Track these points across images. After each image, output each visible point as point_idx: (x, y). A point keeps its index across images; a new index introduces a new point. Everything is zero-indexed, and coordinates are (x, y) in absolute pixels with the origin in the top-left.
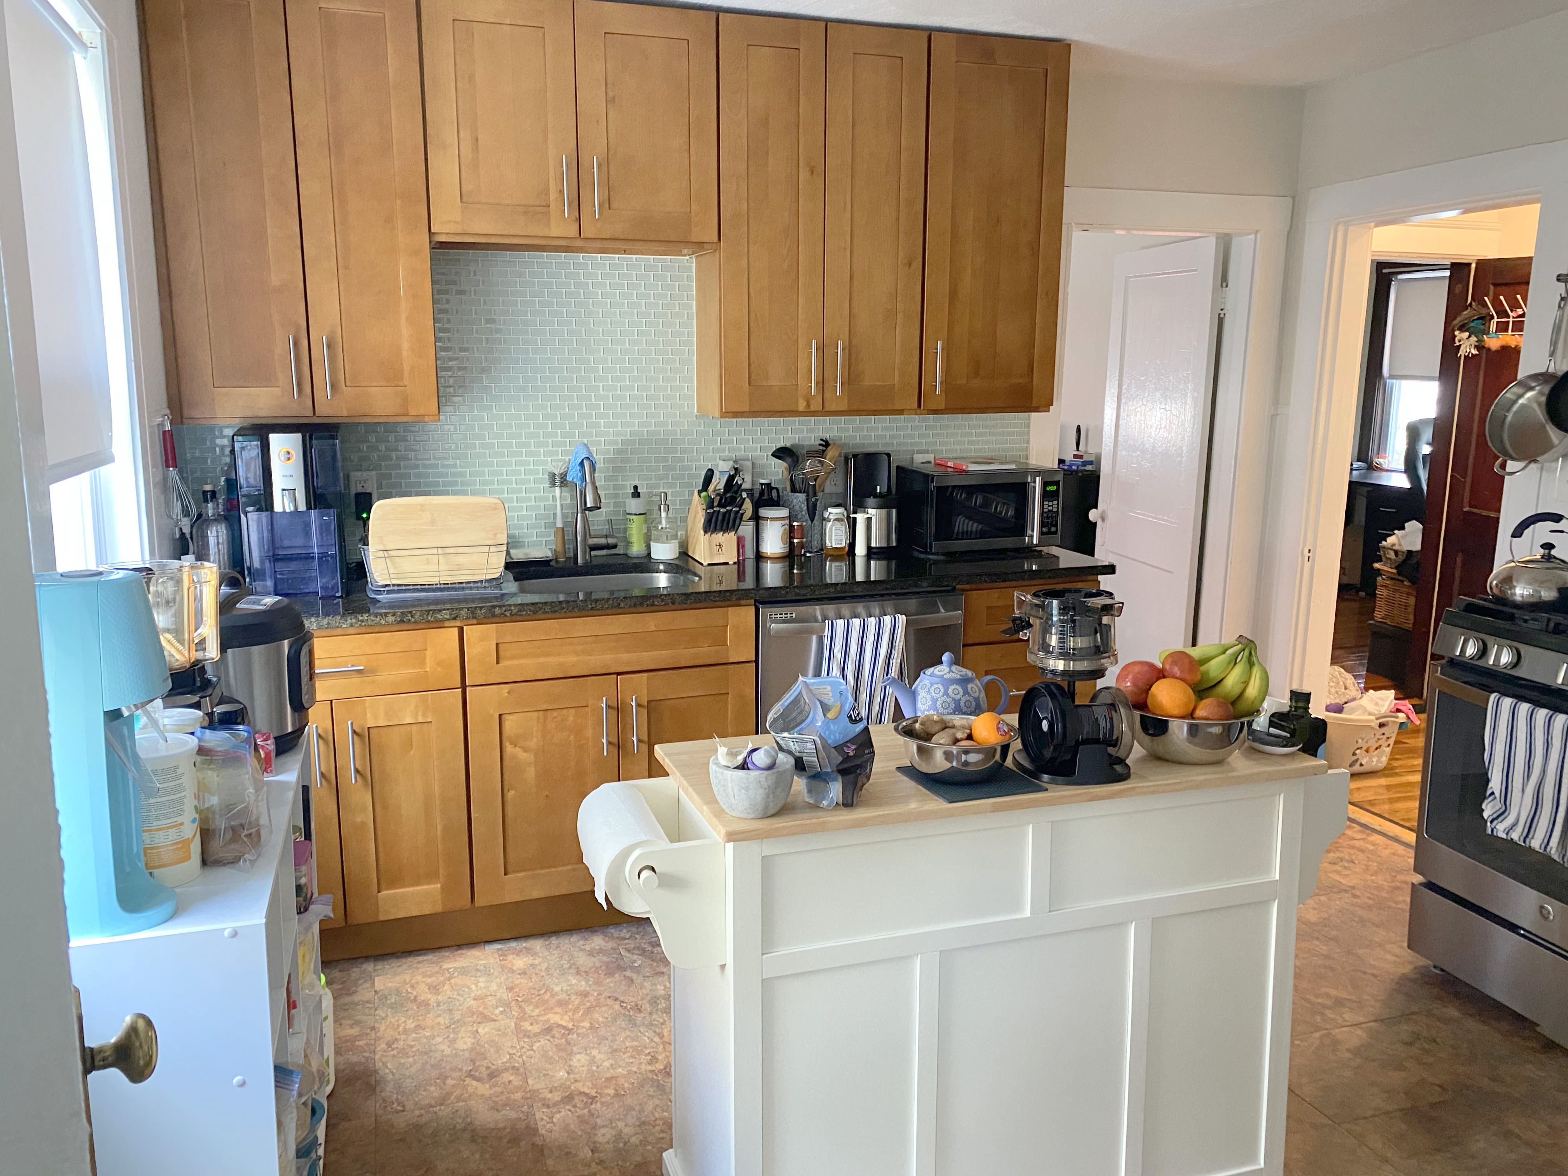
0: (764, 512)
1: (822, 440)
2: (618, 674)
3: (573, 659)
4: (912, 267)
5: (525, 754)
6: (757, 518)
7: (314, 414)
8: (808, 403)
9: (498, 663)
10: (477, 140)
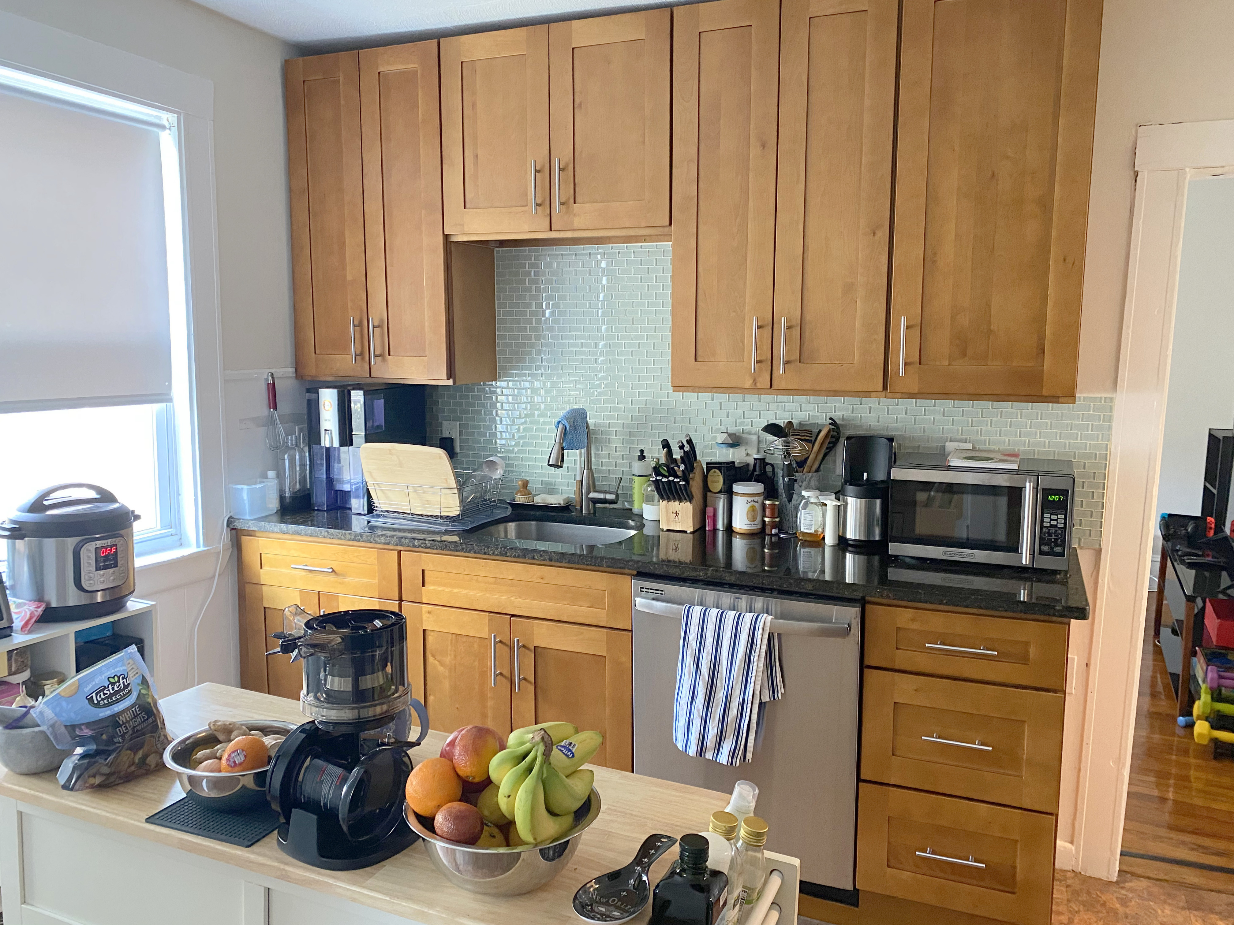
0: (736, 488)
1: (831, 419)
2: (513, 616)
3: (478, 594)
4: (877, 237)
5: (442, 668)
6: (729, 493)
7: (370, 376)
8: (754, 380)
9: (423, 586)
10: (477, 156)
